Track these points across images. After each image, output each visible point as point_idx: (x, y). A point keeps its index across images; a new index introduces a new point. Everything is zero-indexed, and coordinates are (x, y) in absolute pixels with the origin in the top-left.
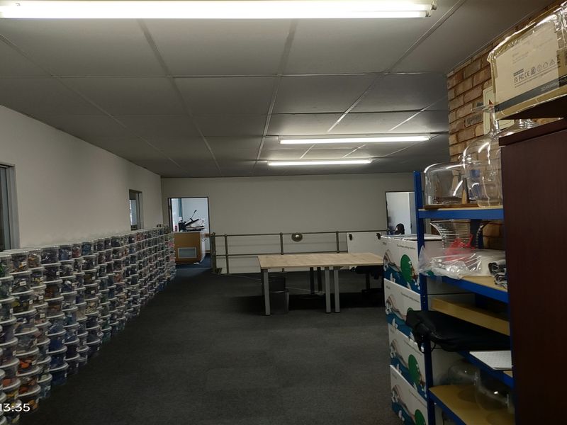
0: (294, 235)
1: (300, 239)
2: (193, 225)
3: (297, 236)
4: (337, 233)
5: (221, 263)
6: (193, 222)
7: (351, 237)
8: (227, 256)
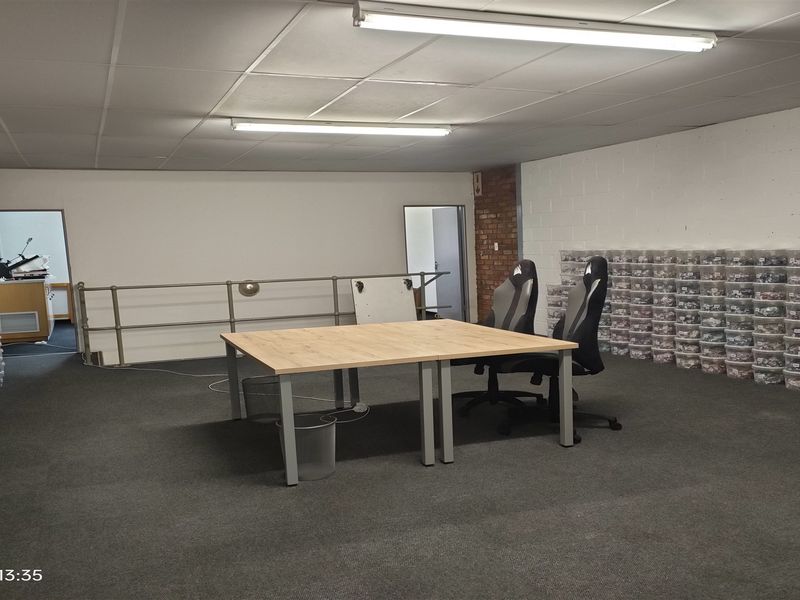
0: (242, 285)
1: (255, 291)
2: (24, 268)
3: (249, 286)
4: (335, 279)
5: (104, 346)
6: (25, 261)
7: (361, 287)
8: (118, 329)
